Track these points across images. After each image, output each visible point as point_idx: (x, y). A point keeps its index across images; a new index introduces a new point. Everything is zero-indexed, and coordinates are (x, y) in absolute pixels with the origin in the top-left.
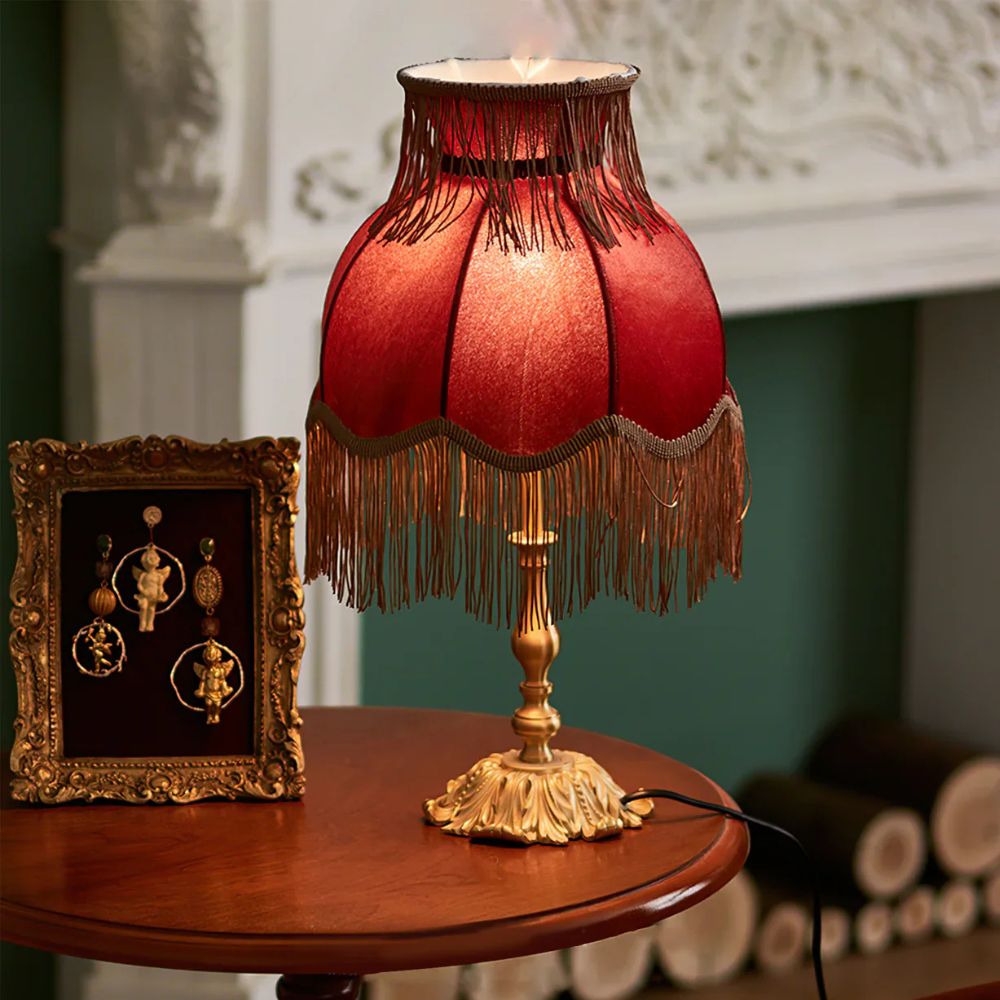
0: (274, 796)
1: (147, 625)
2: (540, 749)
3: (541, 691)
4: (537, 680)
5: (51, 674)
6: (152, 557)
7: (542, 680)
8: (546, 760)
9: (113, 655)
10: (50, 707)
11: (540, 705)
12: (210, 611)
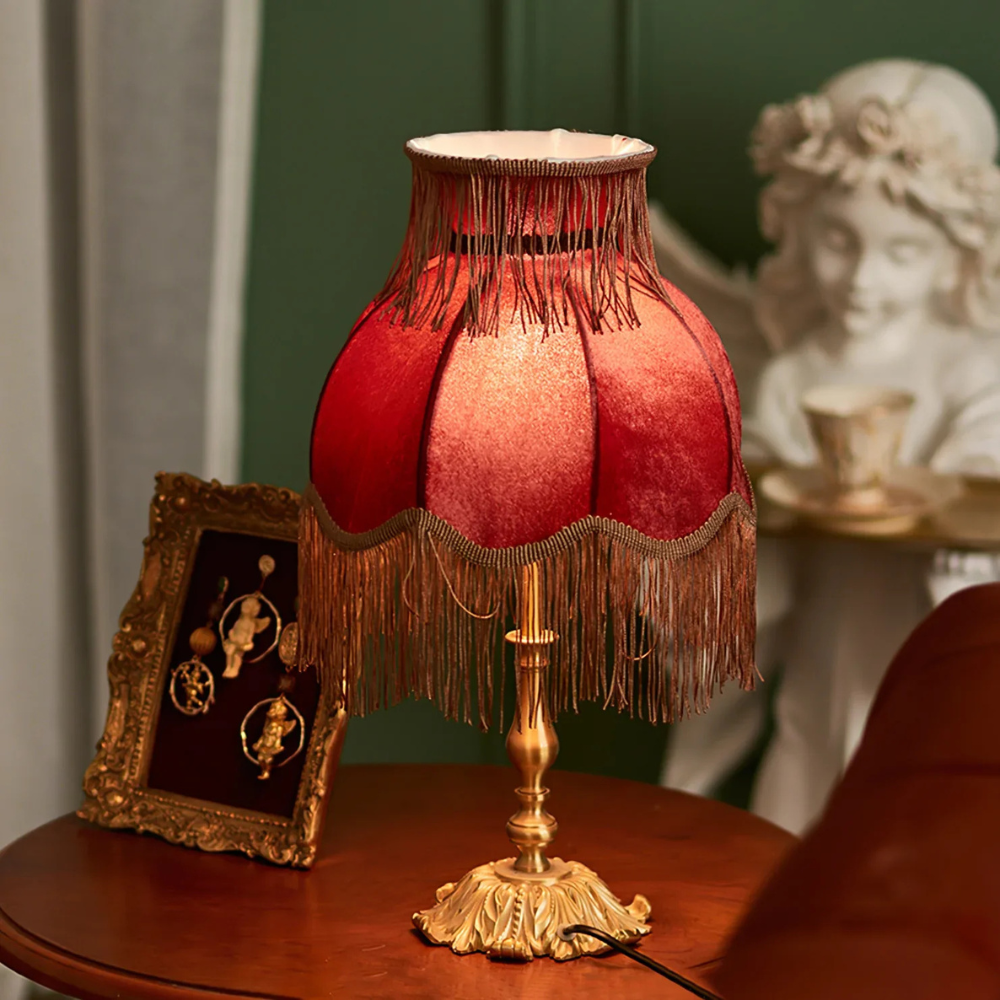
0: (280, 861)
1: (231, 672)
2: (530, 858)
3: (530, 798)
4: (527, 786)
5: (146, 703)
6: (251, 605)
7: (534, 786)
8: (534, 871)
9: (203, 696)
10: (139, 735)
11: (530, 812)
12: (289, 667)
